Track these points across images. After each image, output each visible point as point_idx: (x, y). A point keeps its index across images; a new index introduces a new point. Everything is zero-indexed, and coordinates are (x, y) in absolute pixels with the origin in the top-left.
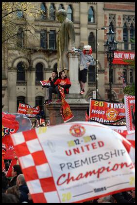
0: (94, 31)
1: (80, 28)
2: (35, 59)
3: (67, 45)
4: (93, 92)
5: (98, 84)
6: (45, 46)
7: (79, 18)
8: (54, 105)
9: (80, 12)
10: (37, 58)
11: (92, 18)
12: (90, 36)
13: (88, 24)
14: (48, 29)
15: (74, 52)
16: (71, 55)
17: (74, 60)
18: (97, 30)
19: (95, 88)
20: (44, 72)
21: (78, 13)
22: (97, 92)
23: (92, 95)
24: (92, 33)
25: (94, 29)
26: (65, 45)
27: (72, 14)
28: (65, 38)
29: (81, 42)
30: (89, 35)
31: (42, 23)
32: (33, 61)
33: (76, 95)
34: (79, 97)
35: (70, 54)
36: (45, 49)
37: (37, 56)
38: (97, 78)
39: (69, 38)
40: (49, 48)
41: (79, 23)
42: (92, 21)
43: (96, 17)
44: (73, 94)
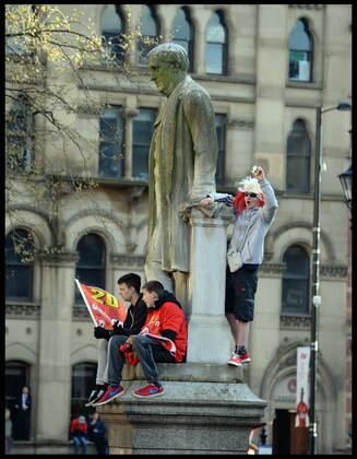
0: (310, 116)
1: (253, 102)
2: (74, 218)
3: (185, 179)
4: (300, 351)
5: (322, 320)
6: (115, 169)
7: (254, 62)
8: (130, 403)
9: (257, 41)
10: (85, 214)
11: (304, 65)
12: (293, 132)
13: (288, 86)
14: (132, 103)
15: (209, 207)
16: (197, 218)
17: (208, 235)
18: (319, 113)
19: (308, 335)
20: (109, 266)
21: (250, 42)
22: (313, 353)
23: (295, 363)
24: (300, 122)
25: (309, 107)
26: (178, 179)
27: (226, 47)
28: (179, 153)
29: (258, 155)
30: (288, 127)
31: (108, 80)
32: (67, 224)
33: (216, 367)
34: (224, 376)
35: (194, 212)
36: (116, 180)
37: (84, 207)
38: (317, 300)
39: (193, 154)
40: (129, 177)
41: (252, 82)
42: (303, 75)
43: (318, 58)
44: (201, 365)
